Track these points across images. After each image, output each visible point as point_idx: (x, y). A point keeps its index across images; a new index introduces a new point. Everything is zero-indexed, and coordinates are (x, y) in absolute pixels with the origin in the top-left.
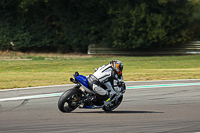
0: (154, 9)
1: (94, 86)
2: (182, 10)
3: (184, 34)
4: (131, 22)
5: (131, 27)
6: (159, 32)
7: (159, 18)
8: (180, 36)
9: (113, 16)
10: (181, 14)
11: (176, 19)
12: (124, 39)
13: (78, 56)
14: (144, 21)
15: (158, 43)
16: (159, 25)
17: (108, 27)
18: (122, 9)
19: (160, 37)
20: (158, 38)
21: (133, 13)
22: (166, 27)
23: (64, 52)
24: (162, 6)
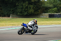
0: (30, 3)
1: (28, 27)
2: (39, 4)
3: (39, 11)
4: (23, 7)
5: (23, 9)
6: (32, 11)
7: (32, 6)
8: (38, 12)
9: (18, 5)
10: (39, 5)
11: (37, 7)
12: (21, 12)
13: (7, 18)
14: (27, 7)
15: (31, 14)
16: (32, 8)
17: (16, 9)
18: (21, 3)
19: (32, 12)
20: (31, 12)
21: (24, 4)
22: (34, 9)
23: (3, 17)
24: (32, 2)
